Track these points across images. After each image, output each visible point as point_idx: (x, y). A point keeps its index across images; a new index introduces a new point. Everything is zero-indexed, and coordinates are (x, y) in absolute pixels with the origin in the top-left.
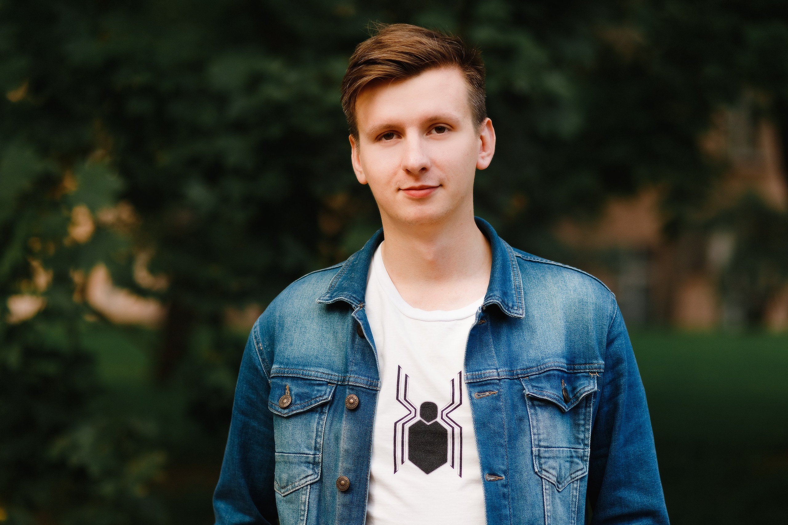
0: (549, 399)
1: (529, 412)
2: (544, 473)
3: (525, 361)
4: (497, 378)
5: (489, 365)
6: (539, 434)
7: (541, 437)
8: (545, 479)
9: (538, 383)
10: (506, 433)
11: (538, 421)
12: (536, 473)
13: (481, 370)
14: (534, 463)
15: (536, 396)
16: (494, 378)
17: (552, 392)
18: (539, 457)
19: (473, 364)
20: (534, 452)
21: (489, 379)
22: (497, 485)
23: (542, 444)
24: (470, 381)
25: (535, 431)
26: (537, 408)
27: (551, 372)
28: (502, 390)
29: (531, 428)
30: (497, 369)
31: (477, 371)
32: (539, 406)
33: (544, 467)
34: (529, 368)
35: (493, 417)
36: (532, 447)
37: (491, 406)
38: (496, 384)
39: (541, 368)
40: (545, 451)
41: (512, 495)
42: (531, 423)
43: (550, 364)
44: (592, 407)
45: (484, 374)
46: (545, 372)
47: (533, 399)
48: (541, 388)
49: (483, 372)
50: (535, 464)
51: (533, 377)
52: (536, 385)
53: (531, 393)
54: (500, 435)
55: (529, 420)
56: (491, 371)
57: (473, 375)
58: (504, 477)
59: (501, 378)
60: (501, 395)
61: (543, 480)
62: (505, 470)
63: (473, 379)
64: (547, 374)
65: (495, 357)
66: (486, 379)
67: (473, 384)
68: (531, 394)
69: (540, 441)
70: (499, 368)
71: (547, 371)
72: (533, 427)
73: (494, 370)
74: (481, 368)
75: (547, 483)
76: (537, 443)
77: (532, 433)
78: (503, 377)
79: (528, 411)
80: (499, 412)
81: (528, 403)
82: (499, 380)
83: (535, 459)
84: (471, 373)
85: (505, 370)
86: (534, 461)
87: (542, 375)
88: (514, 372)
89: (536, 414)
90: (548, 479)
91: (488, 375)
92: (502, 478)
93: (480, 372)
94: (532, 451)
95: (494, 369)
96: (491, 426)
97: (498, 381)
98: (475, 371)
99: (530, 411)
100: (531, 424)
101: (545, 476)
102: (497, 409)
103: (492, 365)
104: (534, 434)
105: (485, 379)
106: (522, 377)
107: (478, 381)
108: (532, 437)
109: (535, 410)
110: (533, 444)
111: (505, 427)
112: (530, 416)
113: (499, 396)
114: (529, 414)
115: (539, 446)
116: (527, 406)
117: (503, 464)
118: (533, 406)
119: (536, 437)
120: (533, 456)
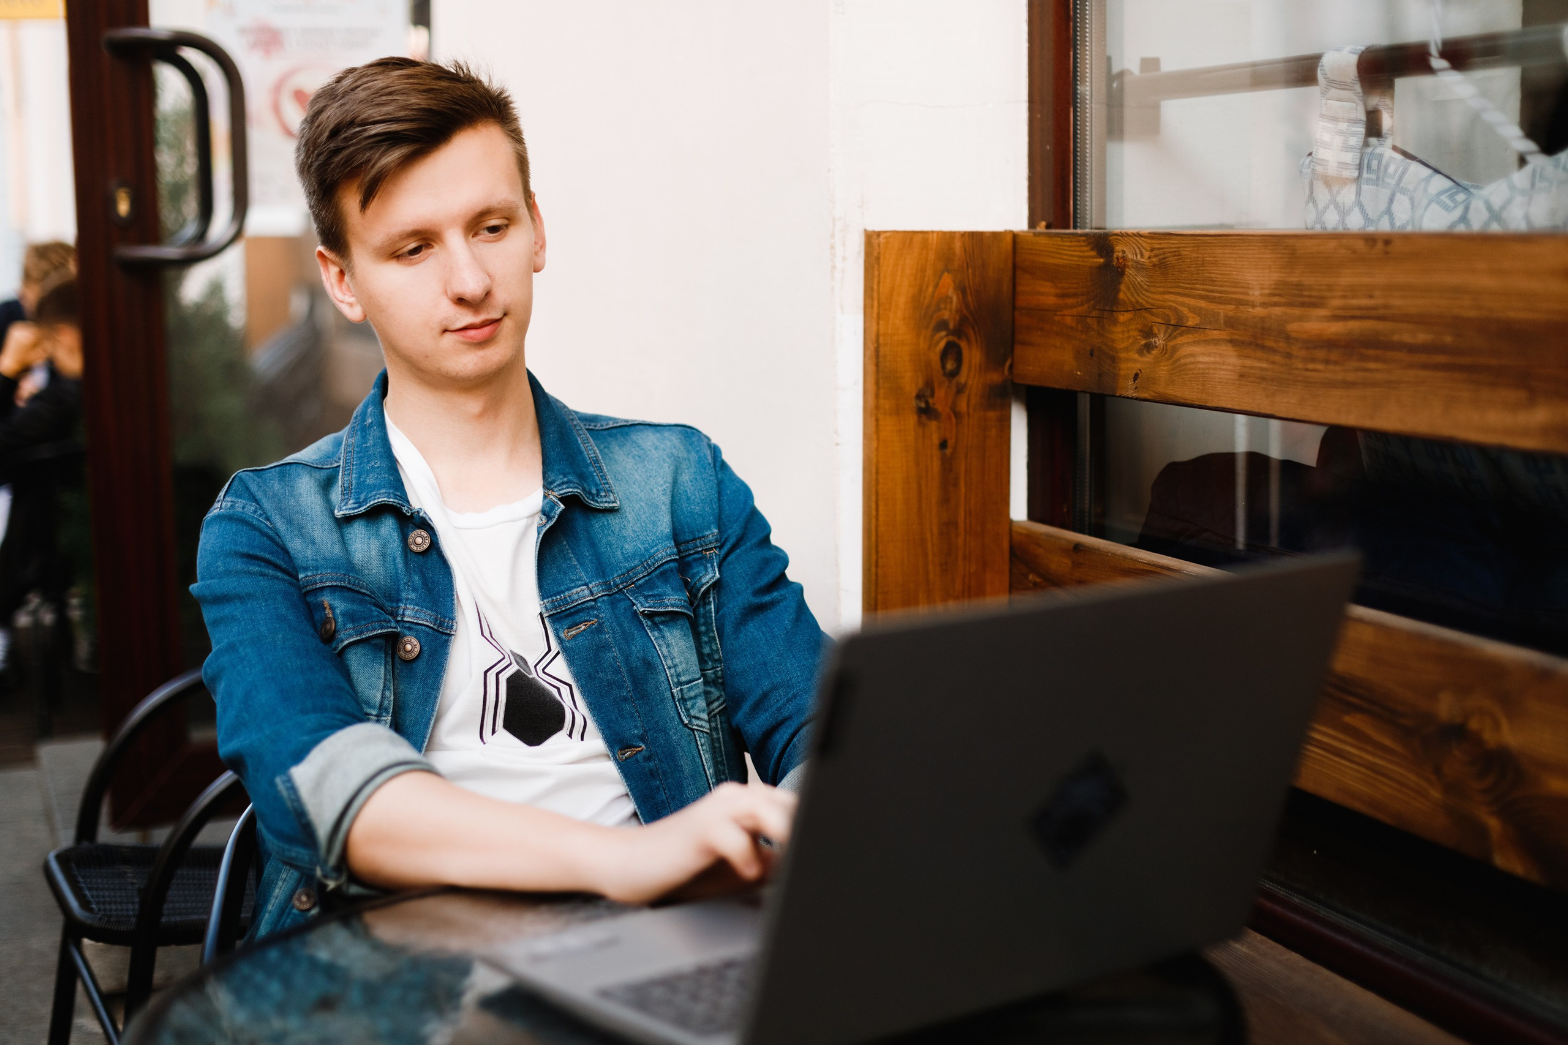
0: (677, 610)
1: (652, 637)
2: (695, 722)
3: (621, 562)
4: (591, 598)
5: (573, 581)
6: (675, 666)
7: (679, 669)
8: (697, 730)
9: (651, 589)
10: (626, 678)
11: (668, 646)
12: (686, 725)
13: (563, 592)
14: (680, 711)
15: (655, 610)
16: (587, 599)
17: (677, 597)
18: (683, 700)
19: (548, 584)
20: (676, 695)
21: (580, 602)
22: (638, 761)
23: (683, 679)
24: (551, 613)
25: (669, 662)
26: (661, 627)
27: (666, 567)
28: (603, 615)
29: (662, 659)
30: (586, 584)
31: (559, 593)
32: (663, 623)
33: (693, 712)
34: (631, 570)
35: (600, 661)
36: (671, 689)
37: (592, 644)
38: (593, 608)
39: (648, 564)
40: (690, 689)
41: (661, 768)
42: (659, 652)
43: (660, 555)
44: (712, 603)
45: (570, 596)
46: (656, 569)
47: (650, 616)
48: (660, 595)
49: (567, 593)
50: (681, 713)
51: (640, 582)
52: (650, 593)
53: (646, 607)
54: (620, 685)
55: (655, 648)
56: (579, 589)
57: (552, 602)
58: (643, 746)
59: (596, 597)
60: (603, 623)
61: (696, 733)
62: (642, 735)
63: (555, 608)
64: (661, 571)
65: (578, 567)
66: (575, 604)
67: (557, 616)
68: (647, 609)
69: (678, 675)
70: (590, 582)
71: (659, 567)
72: (665, 657)
73: (584, 587)
74: (563, 588)
75: (701, 735)
76: (675, 680)
77: (666, 667)
78: (600, 595)
79: (650, 634)
80: (606, 649)
81: (646, 623)
82: (594, 600)
83: (679, 704)
84: (550, 599)
85: (600, 582)
86: (679, 708)
87: (653, 575)
88: (610, 583)
89: (664, 637)
90: (701, 729)
91: (576, 597)
92: (640, 749)
93: (562, 595)
94: (672, 694)
95: (583, 585)
96: (602, 675)
97: (593, 603)
98: (555, 595)
99: (653, 635)
100: (660, 654)
101: (697, 725)
102: (604, 647)
103: (577, 580)
104: (669, 668)
105: (573, 605)
106: (624, 588)
107: (563, 609)
108: (668, 672)
109: (660, 630)
110: (671, 683)
111: (623, 669)
112: (654, 642)
113: (601, 625)
114: (653, 639)
115: (680, 684)
116: (646, 628)
117: (636, 727)
118: (655, 626)
119: (673, 671)
120: (676, 700)
